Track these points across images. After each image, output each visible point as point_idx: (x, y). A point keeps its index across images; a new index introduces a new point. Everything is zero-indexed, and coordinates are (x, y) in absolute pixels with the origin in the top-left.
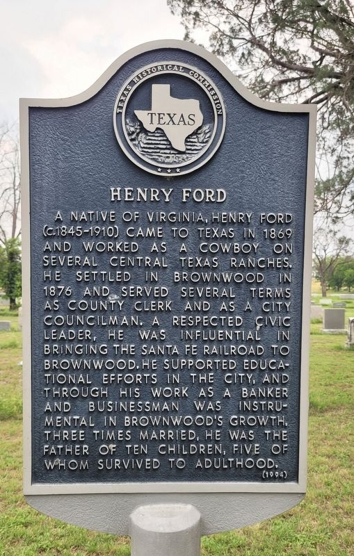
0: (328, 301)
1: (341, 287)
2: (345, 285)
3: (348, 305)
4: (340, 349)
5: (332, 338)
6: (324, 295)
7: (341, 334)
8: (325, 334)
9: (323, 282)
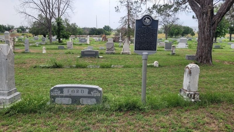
0: (167, 41)
1: (173, 36)
2: (174, 35)
3: (174, 42)
4: (169, 55)
5: (167, 52)
6: (166, 39)
7: (170, 51)
8: (165, 51)
9: (166, 34)
